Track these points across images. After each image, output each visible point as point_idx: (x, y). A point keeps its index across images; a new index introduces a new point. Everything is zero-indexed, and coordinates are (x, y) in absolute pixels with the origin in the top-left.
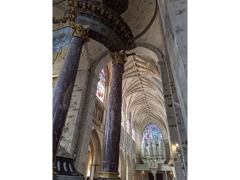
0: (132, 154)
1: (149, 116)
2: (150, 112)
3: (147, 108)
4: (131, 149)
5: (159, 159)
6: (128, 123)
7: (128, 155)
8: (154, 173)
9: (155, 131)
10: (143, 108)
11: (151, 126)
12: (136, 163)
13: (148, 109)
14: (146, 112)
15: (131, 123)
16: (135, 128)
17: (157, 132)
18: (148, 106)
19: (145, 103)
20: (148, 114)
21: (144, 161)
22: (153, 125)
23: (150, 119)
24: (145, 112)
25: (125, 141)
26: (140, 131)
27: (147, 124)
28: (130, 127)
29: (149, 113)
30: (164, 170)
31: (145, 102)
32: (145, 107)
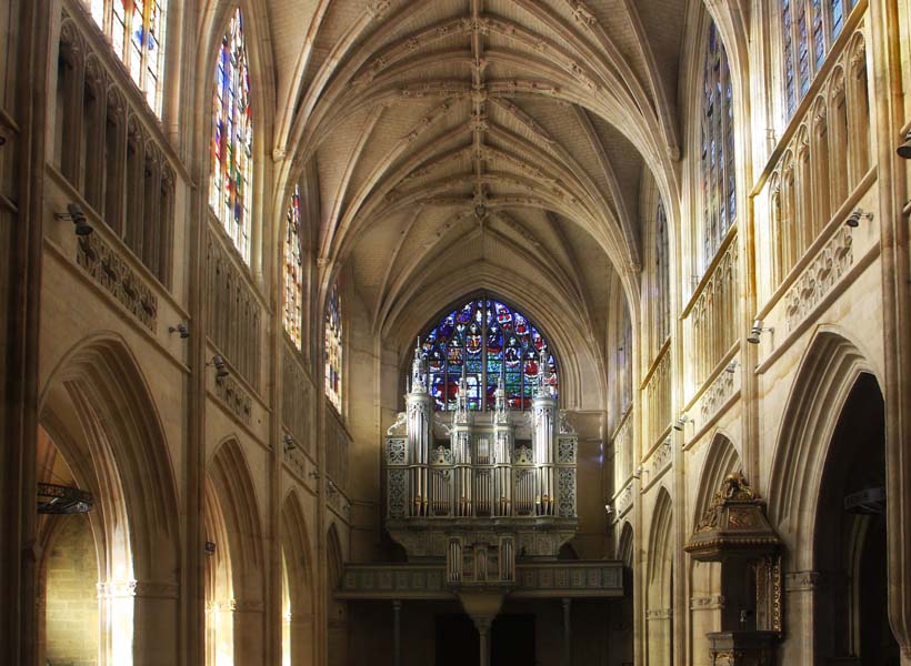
0: (324, 496)
1: (479, 231)
2: (490, 196)
3: (477, 146)
4: (313, 454)
5: (530, 527)
6: (292, 251)
7: (293, 494)
8: (482, 608)
9: (508, 357)
10: (438, 137)
11: (479, 316)
12: (345, 559)
13: (487, 154)
14: (461, 186)
15: (322, 262)
16: (346, 320)
17: (525, 357)
18: (491, 121)
19: (469, 80)
20: (468, 210)
21: (408, 542)
22: (499, 307)
23: (483, 260)
24: (448, 188)
25: (272, 384)
26: (384, 346)
27: (449, 300)
28: (310, 292)
29: (479, 196)
30: (555, 593)
31: (478, 70)
32: (462, 136)
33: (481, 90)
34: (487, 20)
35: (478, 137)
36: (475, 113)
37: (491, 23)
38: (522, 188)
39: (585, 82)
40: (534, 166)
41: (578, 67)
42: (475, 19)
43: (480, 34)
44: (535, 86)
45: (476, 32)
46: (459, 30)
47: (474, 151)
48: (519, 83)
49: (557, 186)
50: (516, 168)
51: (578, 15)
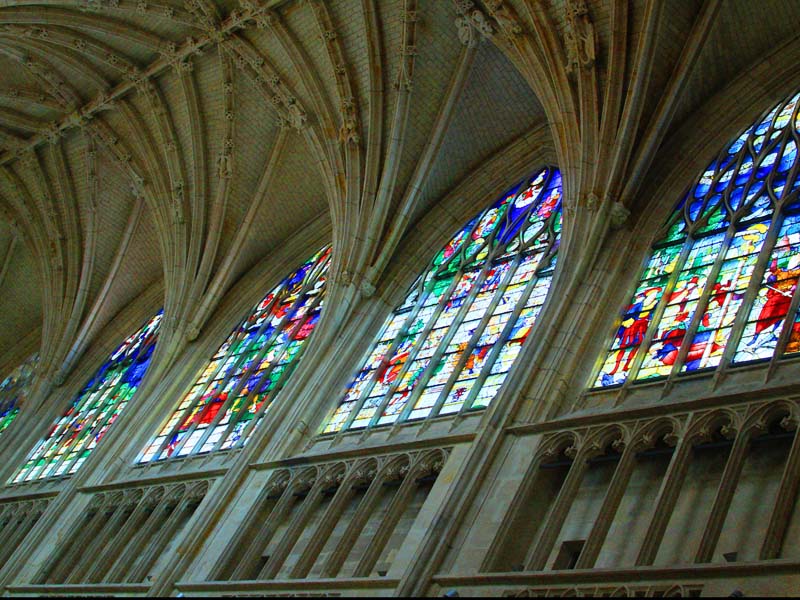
33: (84, 119)
34: (151, 87)
35: (37, 141)
36: (58, 126)
37: (152, 91)
38: (24, 211)
39: (176, 206)
40: (56, 208)
41: (182, 191)
42: (145, 77)
43: (134, 89)
44: (130, 160)
45: (134, 84)
46: (123, 70)
47: (21, 147)
48: (120, 145)
49: (58, 243)
50: (38, 193)
51: (223, 161)
